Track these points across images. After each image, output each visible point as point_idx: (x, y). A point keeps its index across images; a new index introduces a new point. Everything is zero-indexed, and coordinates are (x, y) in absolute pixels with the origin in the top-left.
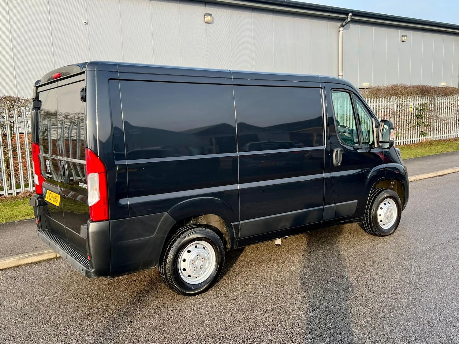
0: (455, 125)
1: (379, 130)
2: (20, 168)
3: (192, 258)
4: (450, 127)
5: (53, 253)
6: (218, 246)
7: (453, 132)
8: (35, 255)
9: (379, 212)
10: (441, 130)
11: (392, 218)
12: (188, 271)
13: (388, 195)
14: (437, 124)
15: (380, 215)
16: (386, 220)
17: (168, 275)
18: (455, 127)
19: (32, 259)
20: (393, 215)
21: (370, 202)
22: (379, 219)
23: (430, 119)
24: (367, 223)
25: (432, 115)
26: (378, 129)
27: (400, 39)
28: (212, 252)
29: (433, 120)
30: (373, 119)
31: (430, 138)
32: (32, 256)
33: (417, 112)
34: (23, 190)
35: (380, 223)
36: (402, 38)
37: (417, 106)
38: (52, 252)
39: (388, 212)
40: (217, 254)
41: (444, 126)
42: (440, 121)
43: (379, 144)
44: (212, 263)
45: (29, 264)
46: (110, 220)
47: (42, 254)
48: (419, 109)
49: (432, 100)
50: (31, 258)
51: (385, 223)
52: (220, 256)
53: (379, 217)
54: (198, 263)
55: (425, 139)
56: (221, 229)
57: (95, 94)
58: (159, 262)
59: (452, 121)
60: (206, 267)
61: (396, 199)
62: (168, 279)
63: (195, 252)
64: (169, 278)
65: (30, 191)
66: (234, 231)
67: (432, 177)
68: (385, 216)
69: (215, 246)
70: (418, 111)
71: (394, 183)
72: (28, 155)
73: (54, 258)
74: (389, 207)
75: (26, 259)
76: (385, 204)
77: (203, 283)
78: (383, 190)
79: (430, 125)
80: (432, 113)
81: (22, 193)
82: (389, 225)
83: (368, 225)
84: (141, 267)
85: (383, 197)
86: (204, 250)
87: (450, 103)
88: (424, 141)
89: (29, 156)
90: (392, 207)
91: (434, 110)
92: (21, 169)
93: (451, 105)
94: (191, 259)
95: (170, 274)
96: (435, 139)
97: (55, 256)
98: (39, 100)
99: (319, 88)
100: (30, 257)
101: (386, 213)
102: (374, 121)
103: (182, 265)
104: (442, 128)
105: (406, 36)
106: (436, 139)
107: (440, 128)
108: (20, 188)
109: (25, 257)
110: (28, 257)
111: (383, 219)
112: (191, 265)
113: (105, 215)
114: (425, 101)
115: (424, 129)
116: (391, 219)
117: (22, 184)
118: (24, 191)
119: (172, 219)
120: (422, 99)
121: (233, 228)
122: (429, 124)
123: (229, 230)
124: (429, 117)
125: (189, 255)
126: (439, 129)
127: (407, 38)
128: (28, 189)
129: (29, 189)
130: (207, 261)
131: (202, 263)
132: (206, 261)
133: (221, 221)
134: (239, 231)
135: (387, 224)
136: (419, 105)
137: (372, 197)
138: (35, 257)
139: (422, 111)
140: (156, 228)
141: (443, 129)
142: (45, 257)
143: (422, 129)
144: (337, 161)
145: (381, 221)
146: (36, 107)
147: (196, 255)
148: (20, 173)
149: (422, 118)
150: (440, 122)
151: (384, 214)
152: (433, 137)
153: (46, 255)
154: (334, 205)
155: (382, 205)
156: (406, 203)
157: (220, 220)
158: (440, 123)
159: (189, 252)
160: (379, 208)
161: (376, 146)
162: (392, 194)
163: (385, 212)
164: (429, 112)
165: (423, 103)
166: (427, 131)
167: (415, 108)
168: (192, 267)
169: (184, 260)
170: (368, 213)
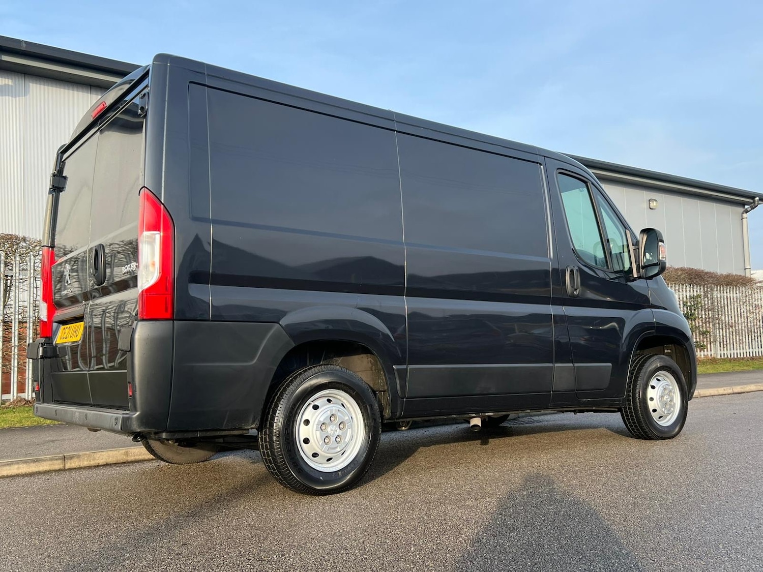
0: (750, 336)
1: (639, 249)
2: (13, 356)
3: (322, 419)
4: (741, 338)
5: (60, 461)
6: (369, 405)
7: (747, 347)
8: (26, 462)
9: (650, 393)
10: (728, 342)
11: (674, 406)
12: (314, 444)
13: (662, 364)
14: (719, 332)
15: (652, 399)
16: (663, 410)
17: (276, 446)
18: (750, 339)
19: (18, 468)
20: (674, 401)
21: (632, 374)
22: (651, 405)
23: (708, 323)
24: (631, 412)
25: (710, 316)
26: (637, 247)
27: (645, 205)
28: (358, 417)
29: (713, 325)
30: (628, 232)
31: (711, 355)
32: (18, 463)
33: (685, 309)
34: (13, 397)
35: (653, 414)
36: (650, 203)
37: (685, 299)
38: (56, 459)
39: (665, 395)
40: (367, 419)
41: (731, 336)
42: (724, 327)
43: (641, 270)
44: (356, 439)
45: (11, 476)
46: (175, 320)
47: (38, 461)
48: (689, 304)
49: (707, 291)
50: (16, 466)
51: (662, 414)
52: (372, 424)
53: (649, 403)
54: (332, 430)
55: (702, 356)
56: (374, 384)
57: (165, 101)
58: (260, 417)
59: (743, 328)
60: (346, 440)
61: (676, 374)
62: (276, 454)
63: (328, 408)
64: (278, 452)
65: (27, 399)
66: (398, 382)
67: (726, 394)
68: (660, 402)
69: (364, 403)
70: (687, 308)
71: (669, 351)
72: (29, 334)
73: (60, 470)
74: (667, 386)
75: (8, 468)
76: (658, 380)
77: (340, 473)
78: (653, 356)
79: (709, 332)
80: (710, 313)
81: (12, 401)
82: (669, 420)
83: (632, 416)
84: (226, 420)
85: (653, 367)
86: (343, 408)
87: (737, 299)
88: (701, 358)
89: (31, 336)
90: (671, 387)
91: (713, 309)
92: (14, 359)
93: (738, 302)
94: (319, 421)
95: (279, 444)
96: (719, 357)
97: (61, 467)
98: (64, 175)
99: (537, 163)
100: (15, 464)
101: (662, 397)
102: (629, 235)
103: (302, 432)
104: (728, 339)
105: (656, 201)
106: (721, 356)
107: (725, 338)
108: (10, 393)
109: (5, 463)
110: (12, 464)
111: (657, 406)
112: (318, 433)
113: (166, 310)
114: (697, 291)
115: (700, 339)
116: (672, 409)
117: (14, 387)
118: (15, 397)
119: (287, 338)
120: (692, 289)
121: (396, 374)
122: (706, 330)
123: (389, 378)
124: (706, 318)
125: (315, 413)
126: (725, 340)
127: (656, 204)
128: (22, 395)
129: (25, 395)
130: (349, 430)
131: (338, 432)
132: (347, 429)
133: (374, 369)
134: (407, 384)
135: (666, 417)
136: (688, 298)
137: (635, 366)
138: (25, 465)
139: (693, 308)
140: (257, 349)
141: (731, 341)
142: (43, 466)
143: (696, 338)
144: (573, 287)
145: (655, 411)
146: (56, 187)
147: (329, 414)
148: (12, 365)
149: (695, 319)
150: (724, 329)
151: (658, 398)
152: (716, 353)
153: (45, 463)
154: (571, 365)
155: (653, 382)
156: (694, 387)
157: (372, 366)
158: (724, 331)
159: (316, 407)
160: (650, 387)
161: (635, 276)
162: (669, 363)
163: (659, 394)
164: (705, 311)
165: (694, 295)
166: (705, 342)
167: (681, 302)
168: (321, 437)
169: (307, 422)
170: (631, 394)
